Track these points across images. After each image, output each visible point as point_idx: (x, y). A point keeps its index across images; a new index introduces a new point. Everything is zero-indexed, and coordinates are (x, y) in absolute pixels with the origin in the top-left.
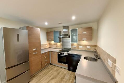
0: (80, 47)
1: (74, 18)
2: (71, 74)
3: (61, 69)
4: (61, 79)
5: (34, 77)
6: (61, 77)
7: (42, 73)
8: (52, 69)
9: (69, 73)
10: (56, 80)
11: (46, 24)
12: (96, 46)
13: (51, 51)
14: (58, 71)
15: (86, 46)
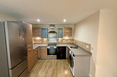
0: (64, 41)
1: (65, 21)
2: (60, 61)
3: (51, 60)
4: (56, 66)
5: (30, 73)
6: (55, 65)
7: (36, 67)
8: (43, 62)
9: (59, 61)
10: (52, 68)
11: (38, 20)
12: (73, 40)
13: (39, 47)
14: (50, 62)
15: (67, 40)
